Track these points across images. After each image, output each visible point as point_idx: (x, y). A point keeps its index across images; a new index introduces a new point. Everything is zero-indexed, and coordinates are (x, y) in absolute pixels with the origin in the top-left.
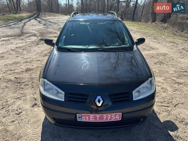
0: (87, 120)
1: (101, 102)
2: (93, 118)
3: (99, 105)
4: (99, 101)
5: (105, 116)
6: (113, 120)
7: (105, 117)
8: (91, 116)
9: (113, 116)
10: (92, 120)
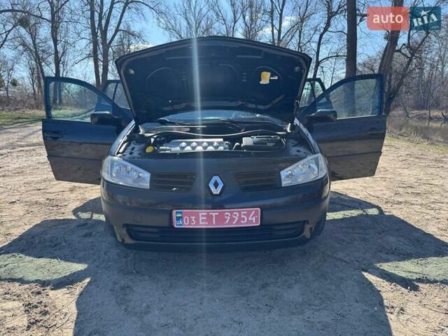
0: (193, 225)
2: (205, 218)
3: (216, 191)
4: (216, 185)
5: (228, 215)
6: (244, 224)
7: (229, 218)
8: (200, 214)
9: (244, 214)
10: (203, 224)
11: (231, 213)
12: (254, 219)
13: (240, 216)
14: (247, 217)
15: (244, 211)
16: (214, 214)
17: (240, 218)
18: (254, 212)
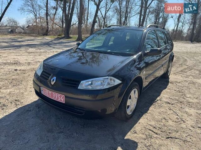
0: (45, 95)
1: (54, 81)
2: (48, 93)
3: (53, 83)
4: (53, 80)
6: (59, 100)
7: (54, 96)
8: (47, 91)
10: (47, 96)
11: (55, 94)
12: (62, 99)
13: (58, 97)
14: (60, 97)
15: (59, 95)
16: (50, 93)
17: (58, 98)
18: (62, 97)
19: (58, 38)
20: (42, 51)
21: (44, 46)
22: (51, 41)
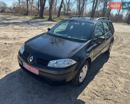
0: (26, 67)
1: (32, 59)
4: (31, 59)
6: (35, 72)
7: (32, 69)
18: (37, 70)
19: (35, 18)
20: (24, 28)
21: (26, 24)
22: (30, 20)
